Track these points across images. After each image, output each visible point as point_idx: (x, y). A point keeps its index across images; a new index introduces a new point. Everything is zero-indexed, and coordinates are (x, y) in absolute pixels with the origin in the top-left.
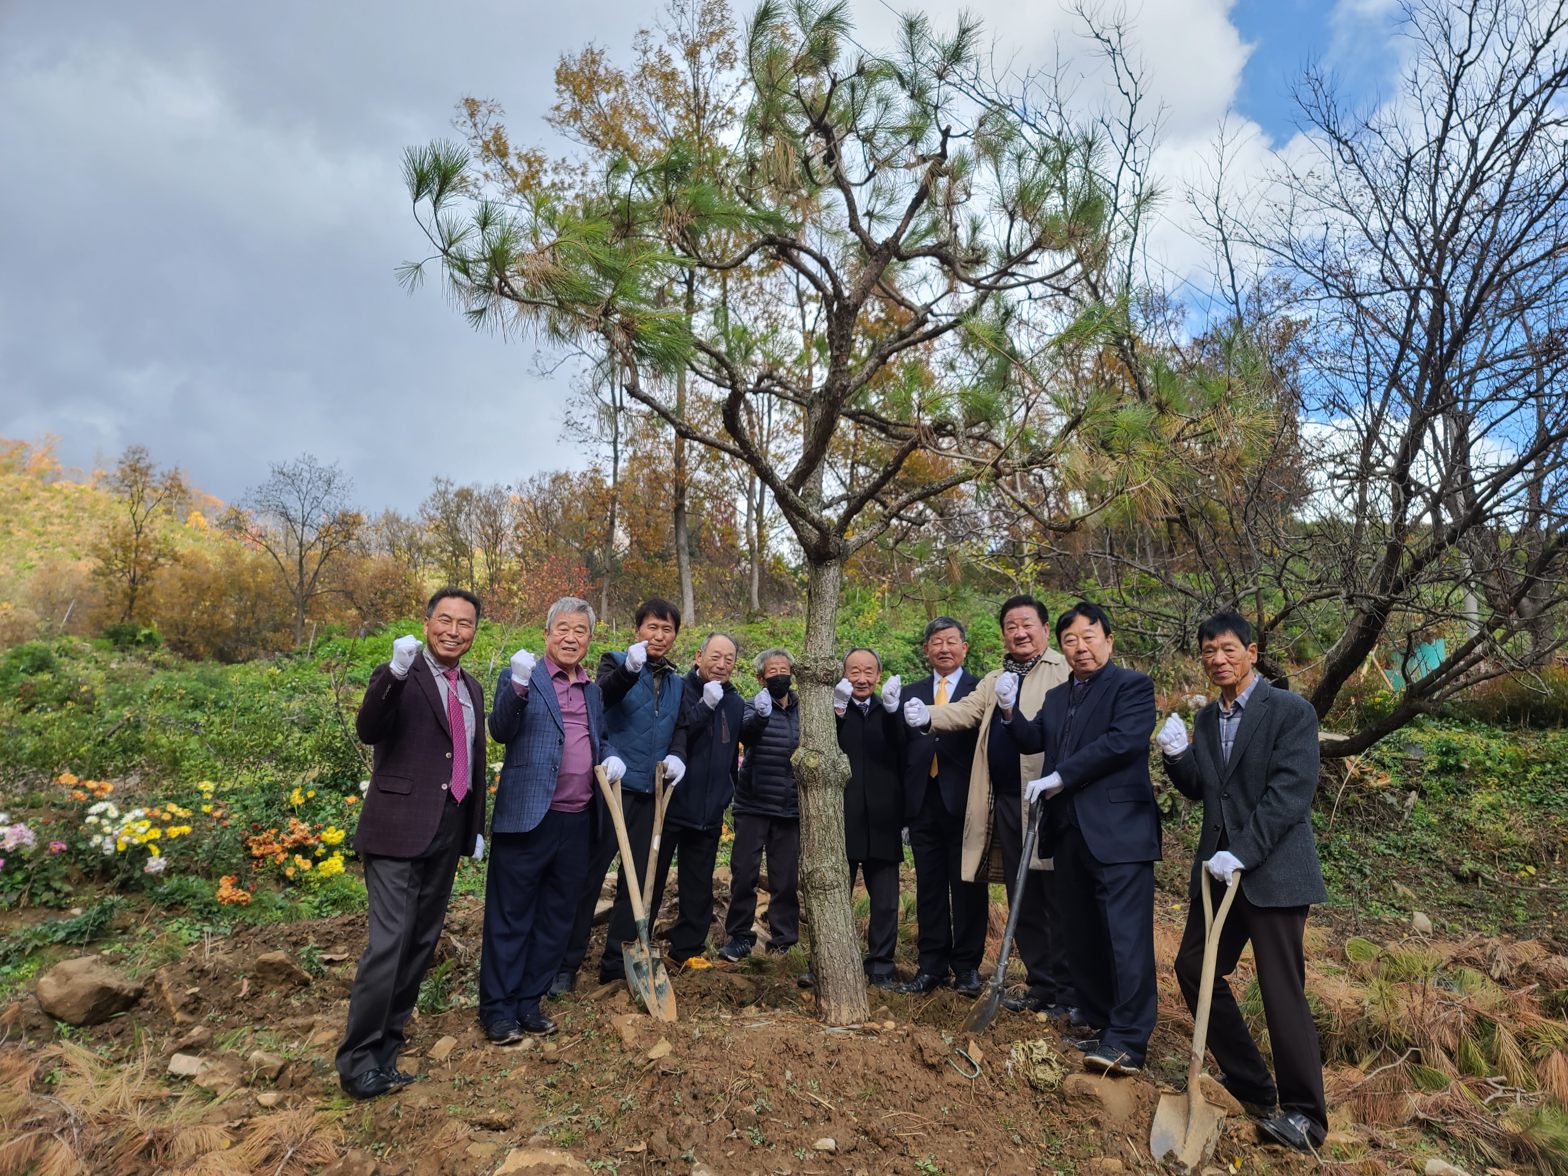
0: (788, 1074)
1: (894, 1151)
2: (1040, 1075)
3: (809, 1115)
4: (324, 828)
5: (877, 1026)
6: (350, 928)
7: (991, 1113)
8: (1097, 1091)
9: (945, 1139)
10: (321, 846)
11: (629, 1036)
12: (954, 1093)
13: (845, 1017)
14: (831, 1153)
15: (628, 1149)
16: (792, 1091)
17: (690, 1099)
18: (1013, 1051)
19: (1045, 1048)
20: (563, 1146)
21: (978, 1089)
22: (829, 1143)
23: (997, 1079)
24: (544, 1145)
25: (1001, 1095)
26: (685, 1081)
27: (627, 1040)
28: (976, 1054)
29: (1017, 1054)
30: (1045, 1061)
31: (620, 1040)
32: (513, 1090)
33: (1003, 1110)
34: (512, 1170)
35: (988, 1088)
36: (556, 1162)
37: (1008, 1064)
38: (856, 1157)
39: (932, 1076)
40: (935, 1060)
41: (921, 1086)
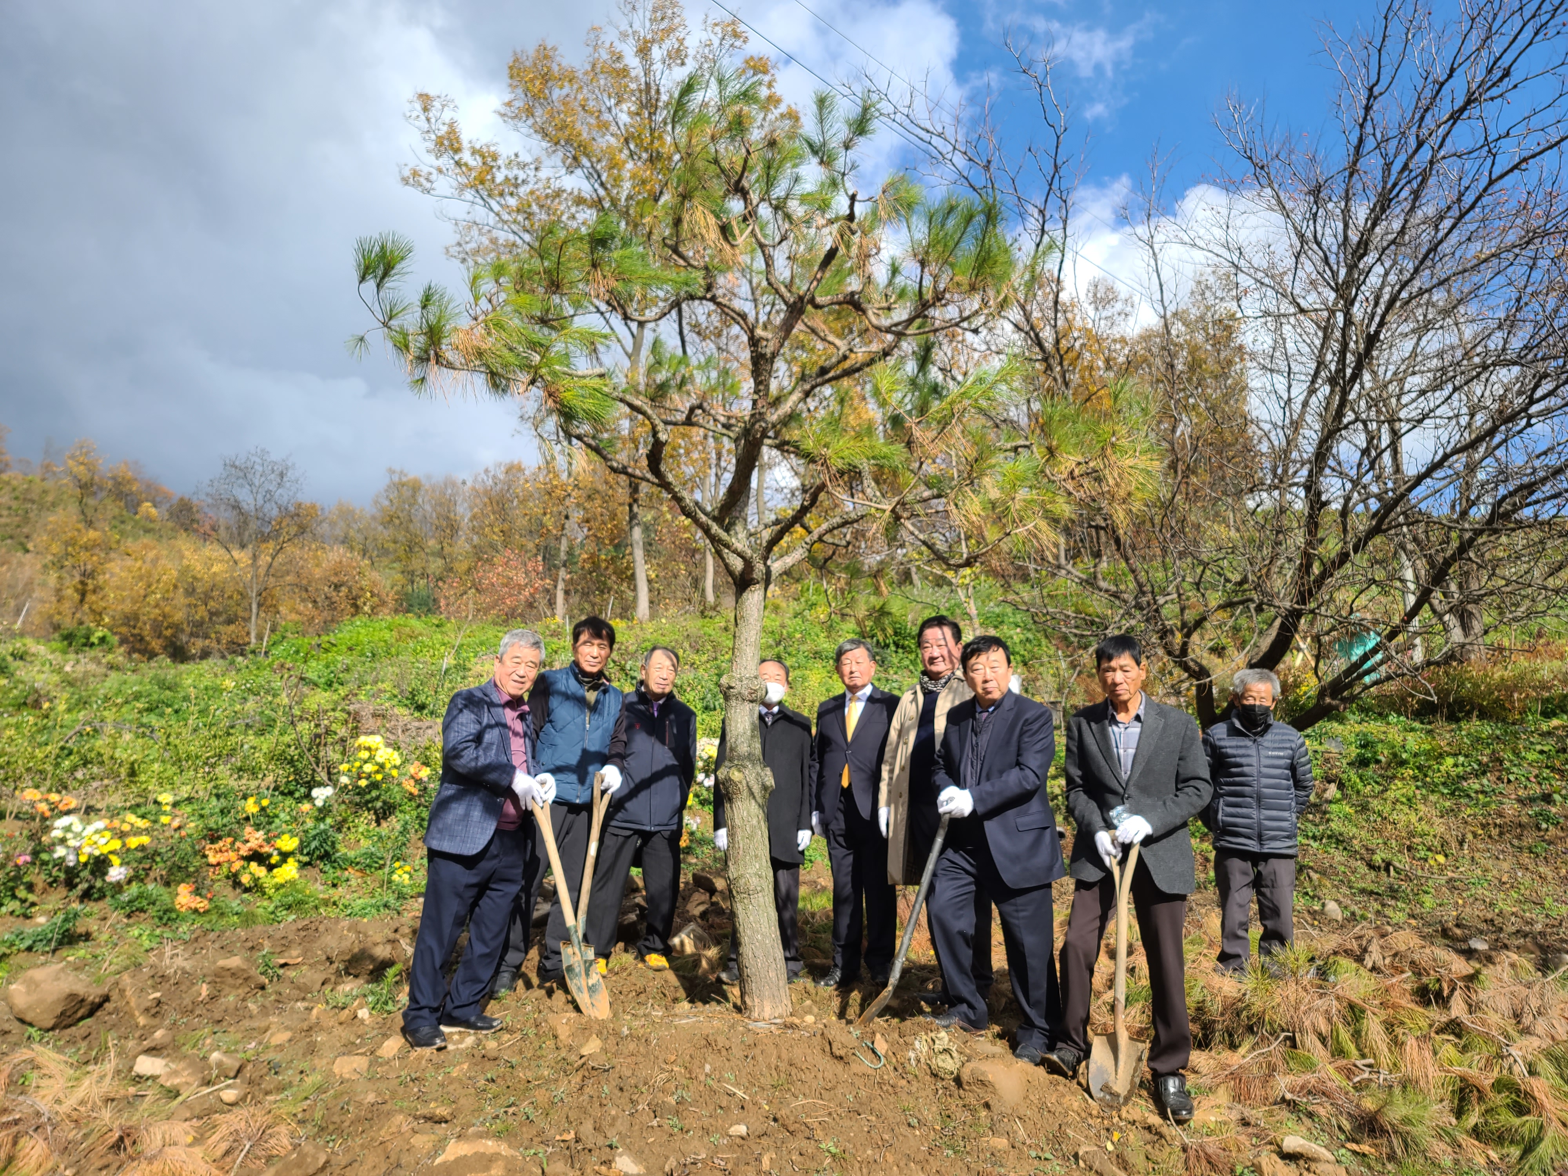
0: (708, 1068)
1: (800, 1136)
2: (941, 1064)
3: (724, 1104)
4: (278, 836)
5: (797, 1021)
6: (303, 933)
7: (892, 1099)
8: (990, 1077)
9: (848, 1123)
10: (275, 853)
11: (563, 1033)
12: (859, 1082)
13: (767, 1012)
14: (743, 1138)
15: (558, 1138)
16: (710, 1082)
17: (617, 1092)
18: (917, 1043)
19: (946, 1039)
20: (498, 1136)
21: (882, 1077)
22: (742, 1129)
23: (901, 1069)
24: (480, 1136)
25: (904, 1082)
26: (613, 1075)
27: (562, 1037)
28: (881, 1046)
29: (921, 1045)
30: (946, 1051)
31: (556, 1037)
32: (456, 1085)
33: (904, 1096)
34: (452, 1158)
35: (891, 1076)
36: (492, 1151)
37: (912, 1055)
38: (764, 1141)
39: (839, 1067)
40: (842, 1053)
41: (829, 1075)
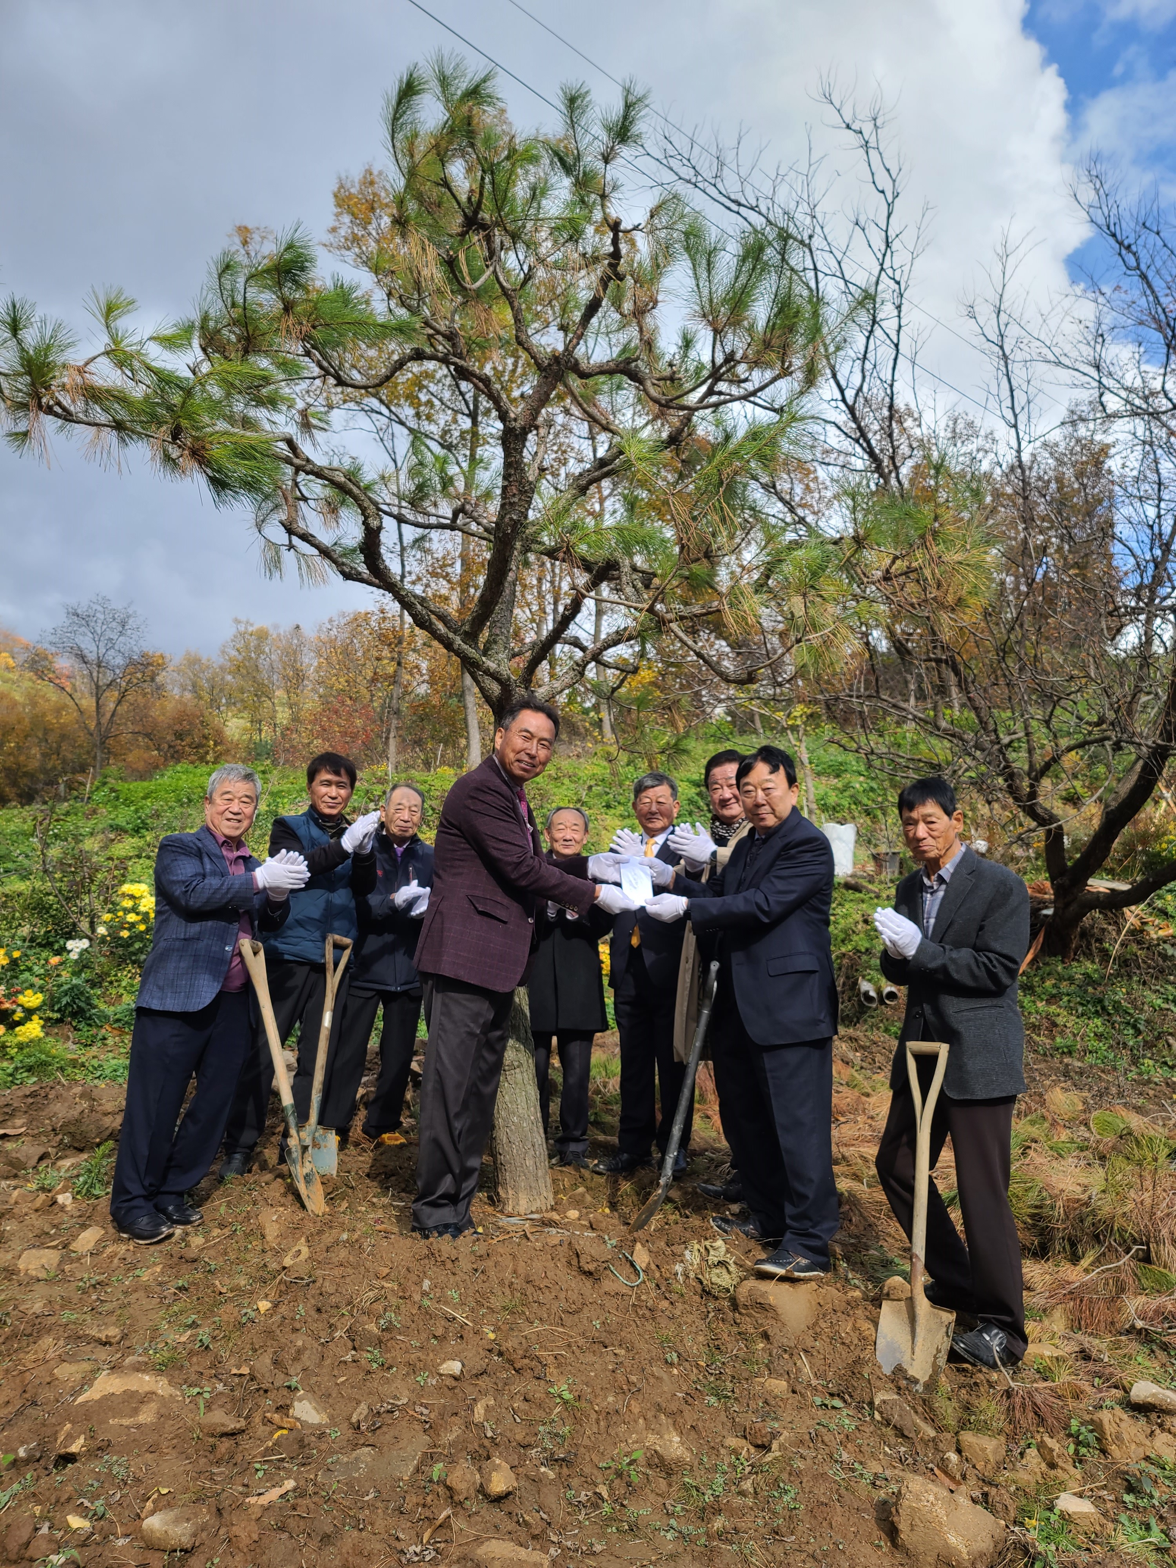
0: (426, 1284)
1: (528, 1374)
2: (715, 1279)
3: (439, 1332)
4: (21, 992)
5: (555, 1216)
6: (30, 1100)
7: (649, 1326)
8: (772, 1300)
9: (590, 1358)
10: (19, 1009)
11: (272, 1232)
12: (610, 1303)
13: (523, 1205)
14: (456, 1378)
15: (234, 1371)
16: (426, 1302)
17: (313, 1313)
18: (687, 1253)
19: (723, 1249)
20: (159, 1369)
21: (638, 1298)
22: (455, 1367)
23: (664, 1287)
24: (138, 1368)
25: (665, 1304)
26: (313, 1290)
27: (269, 1238)
28: (641, 1257)
29: (692, 1256)
30: (722, 1264)
31: (263, 1236)
32: (141, 1294)
33: (664, 1322)
34: (97, 1396)
35: (650, 1296)
36: (147, 1389)
37: (679, 1268)
38: (484, 1382)
39: (589, 1283)
40: (591, 1267)
41: (574, 1296)
